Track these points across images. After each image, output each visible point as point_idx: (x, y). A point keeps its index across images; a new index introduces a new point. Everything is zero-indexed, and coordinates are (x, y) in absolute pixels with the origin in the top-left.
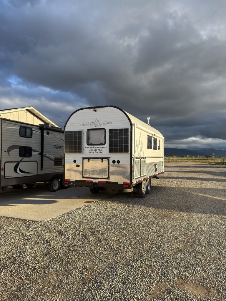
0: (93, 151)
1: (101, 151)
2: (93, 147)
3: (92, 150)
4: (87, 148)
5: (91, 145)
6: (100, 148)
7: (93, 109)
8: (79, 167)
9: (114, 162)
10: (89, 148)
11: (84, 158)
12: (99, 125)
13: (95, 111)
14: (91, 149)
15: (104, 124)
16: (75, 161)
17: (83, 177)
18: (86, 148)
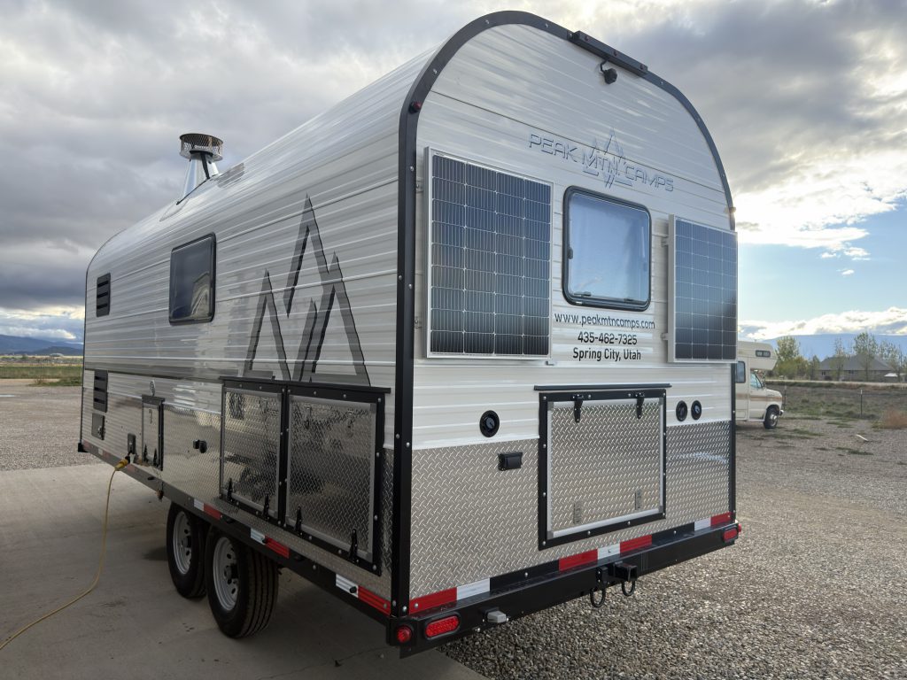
0: (597, 347)
1: (633, 349)
2: (597, 321)
3: (590, 339)
4: (567, 319)
5: (588, 301)
6: (627, 331)
7: (600, 61)
8: (517, 465)
9: (681, 411)
10: (575, 319)
11: (547, 398)
12: (623, 177)
13: (609, 77)
14: (589, 328)
15: (644, 178)
16: (489, 424)
17: (545, 540)
18: (558, 319)
